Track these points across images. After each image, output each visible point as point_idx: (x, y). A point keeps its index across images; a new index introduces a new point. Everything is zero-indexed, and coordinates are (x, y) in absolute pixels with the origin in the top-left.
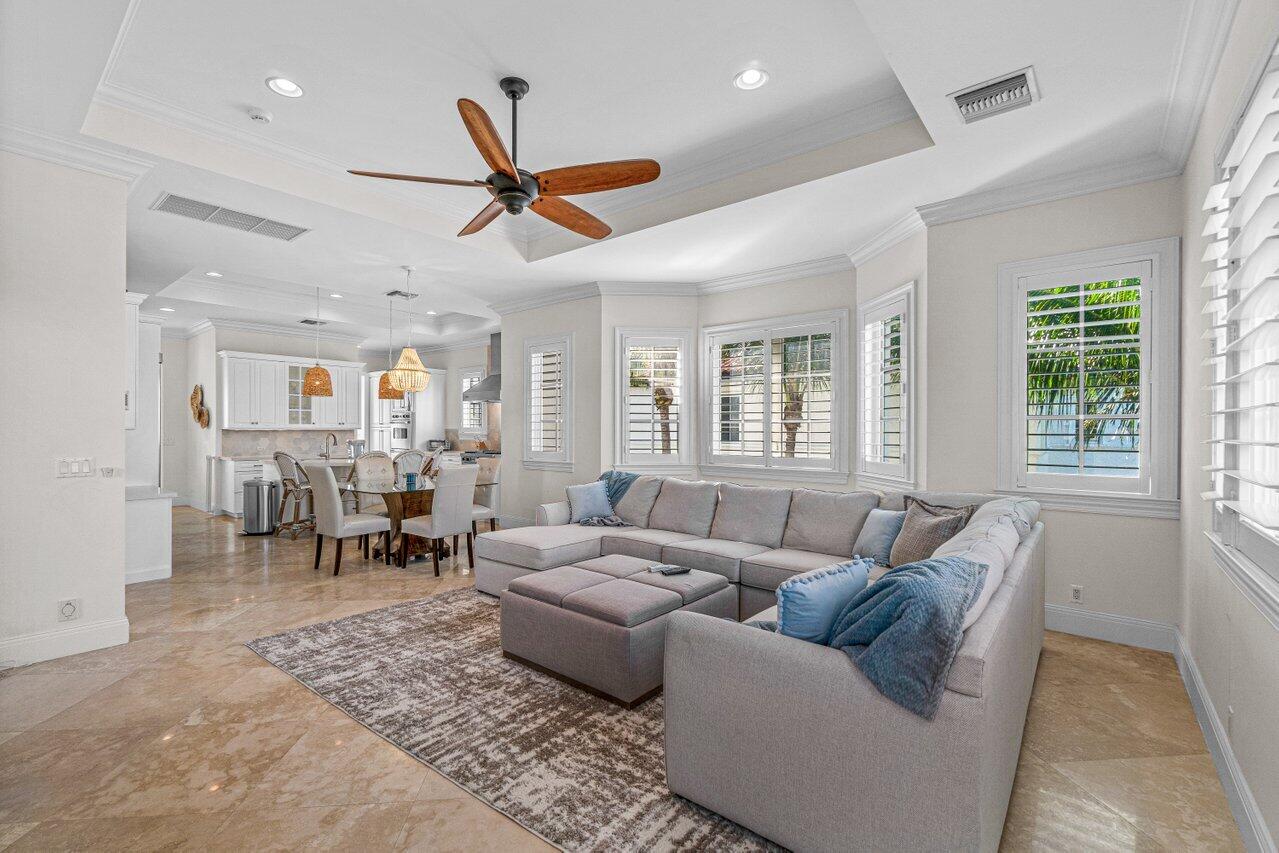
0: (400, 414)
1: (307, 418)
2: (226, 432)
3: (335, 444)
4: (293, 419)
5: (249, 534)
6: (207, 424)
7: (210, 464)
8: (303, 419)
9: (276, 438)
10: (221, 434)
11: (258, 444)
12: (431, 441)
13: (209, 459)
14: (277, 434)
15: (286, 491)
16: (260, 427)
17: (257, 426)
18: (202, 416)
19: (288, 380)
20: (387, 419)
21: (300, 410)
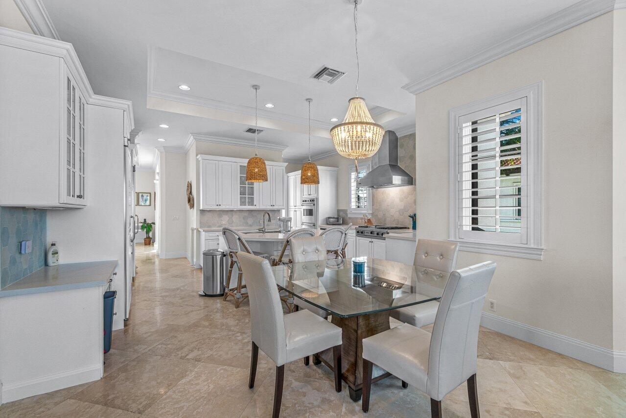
0: (307, 200)
1: (251, 202)
2: (203, 212)
3: (269, 220)
4: (243, 203)
5: (206, 295)
6: (192, 206)
7: (193, 233)
8: (249, 202)
9: (232, 216)
10: (199, 213)
11: (222, 221)
12: (329, 218)
13: (193, 230)
14: (234, 213)
15: (232, 262)
16: (223, 207)
17: (220, 207)
18: (190, 200)
19: (239, 175)
20: (299, 203)
21: (247, 196)
